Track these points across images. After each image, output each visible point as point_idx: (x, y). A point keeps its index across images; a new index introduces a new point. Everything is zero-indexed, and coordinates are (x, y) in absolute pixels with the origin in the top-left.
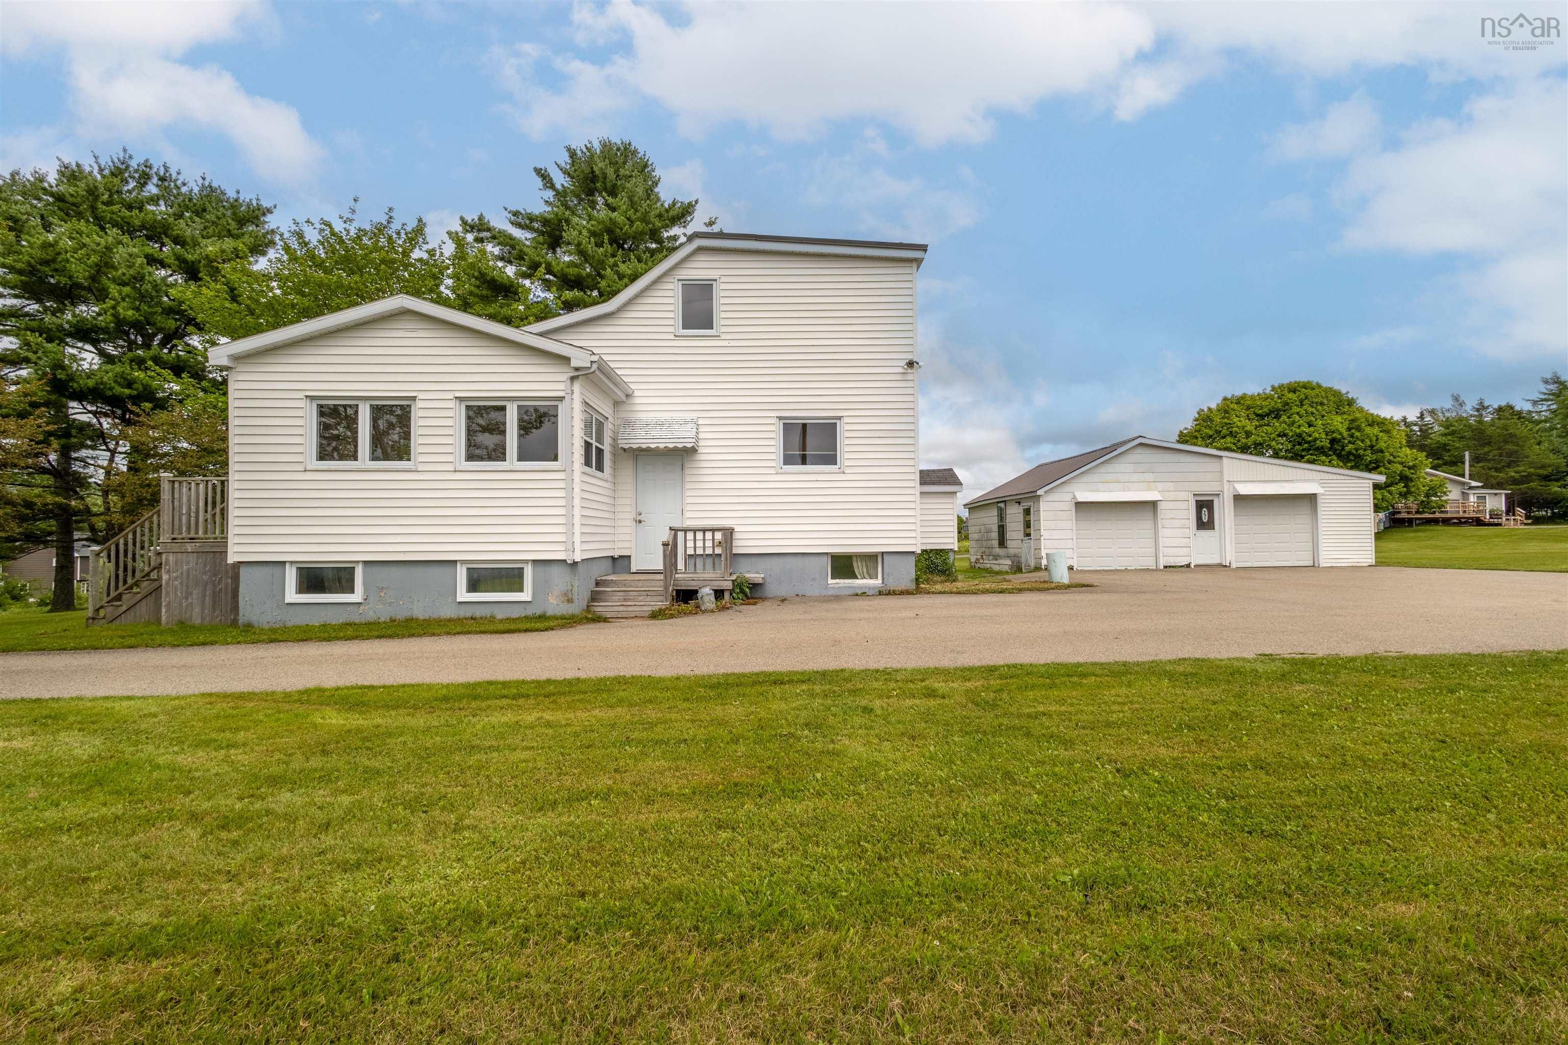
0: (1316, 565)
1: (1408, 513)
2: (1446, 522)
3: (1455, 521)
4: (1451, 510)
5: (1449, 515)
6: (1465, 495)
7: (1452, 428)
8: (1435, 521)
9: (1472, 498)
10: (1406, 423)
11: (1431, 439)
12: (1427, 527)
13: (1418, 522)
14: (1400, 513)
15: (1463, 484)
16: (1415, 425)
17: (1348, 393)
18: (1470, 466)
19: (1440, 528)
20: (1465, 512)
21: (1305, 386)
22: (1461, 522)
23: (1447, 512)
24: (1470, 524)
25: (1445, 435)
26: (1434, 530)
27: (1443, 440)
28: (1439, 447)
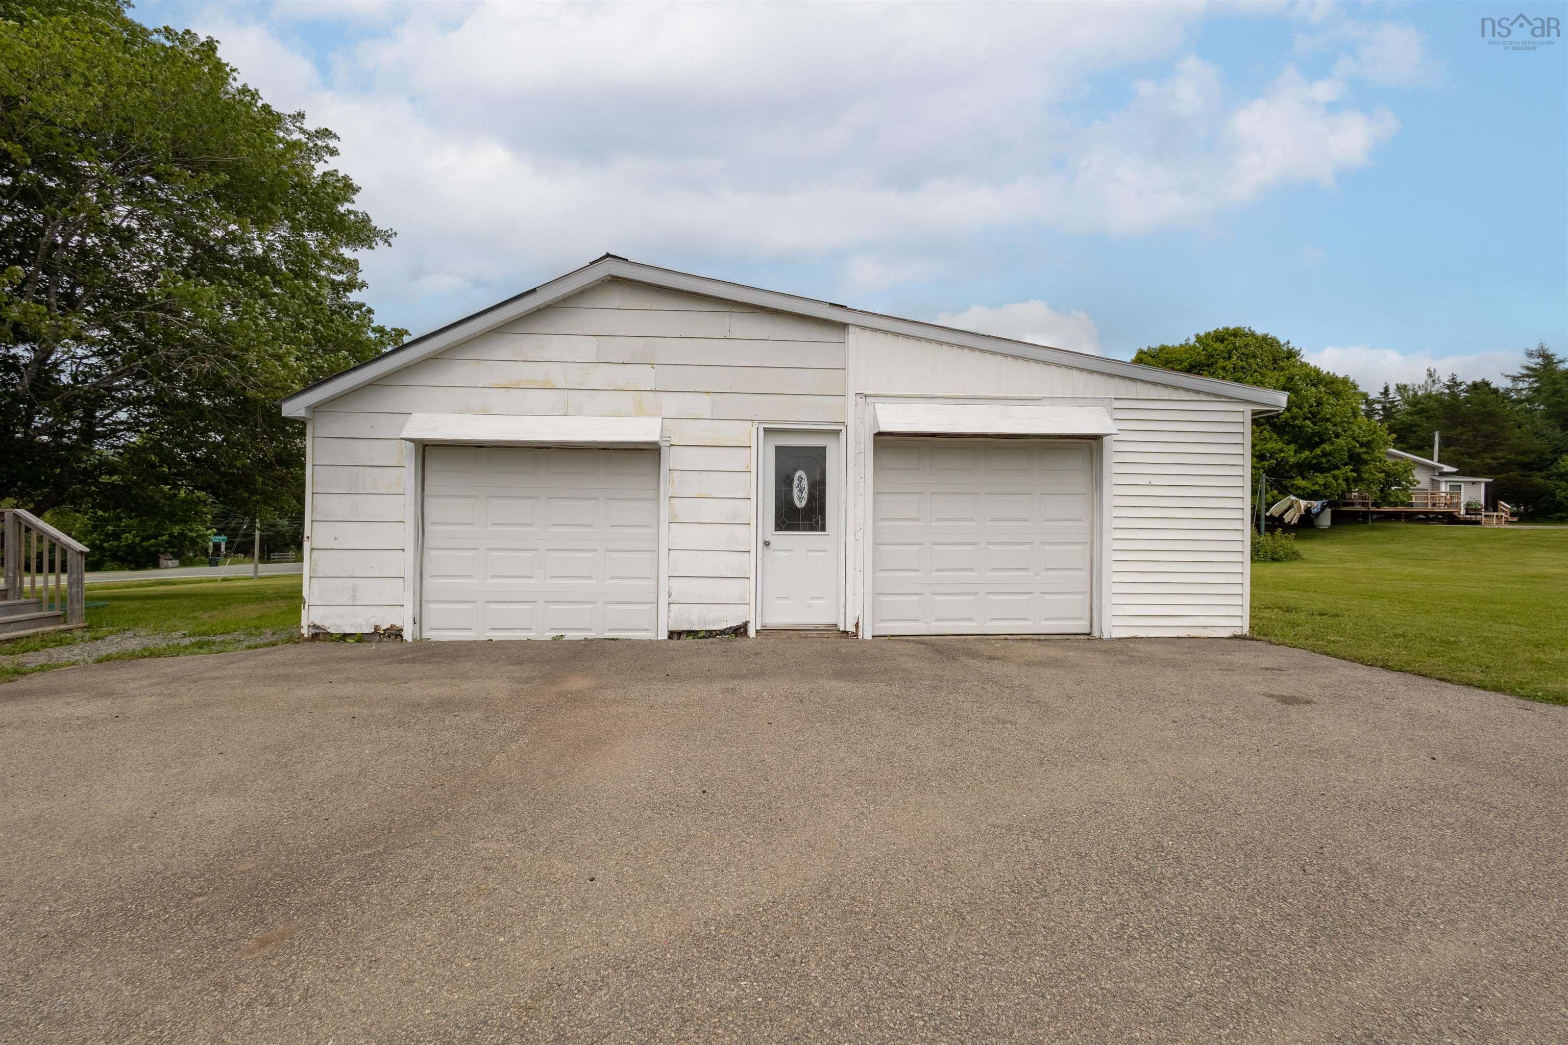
0: (1096, 634)
1: (1363, 504)
2: (1411, 517)
3: (1422, 516)
4: (1418, 503)
5: (1414, 509)
6: (1435, 483)
7: (1419, 406)
8: (1396, 517)
9: (1444, 488)
10: (1367, 400)
11: (1394, 418)
12: (1388, 524)
13: (1374, 517)
14: (1352, 504)
15: (1433, 468)
16: (1379, 402)
17: (1288, 342)
18: (1440, 451)
19: (1403, 525)
20: (1434, 505)
21: (1236, 333)
22: (1430, 518)
23: (1411, 505)
24: (1441, 521)
25: (1411, 414)
26: (1395, 528)
27: (1408, 419)
28: (1403, 429)
